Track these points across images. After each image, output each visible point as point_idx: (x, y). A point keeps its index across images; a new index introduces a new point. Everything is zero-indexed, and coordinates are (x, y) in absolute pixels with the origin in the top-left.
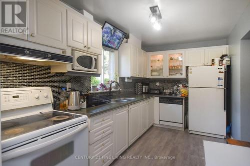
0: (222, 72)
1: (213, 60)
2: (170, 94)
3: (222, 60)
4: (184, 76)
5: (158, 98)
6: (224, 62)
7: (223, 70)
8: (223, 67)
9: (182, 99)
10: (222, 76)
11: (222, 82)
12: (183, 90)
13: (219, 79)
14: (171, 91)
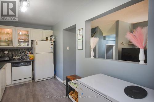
0: (52, 45)
1: (47, 38)
2: (19, 59)
3: (52, 38)
4: (30, 46)
5: (11, 64)
6: (53, 39)
7: (53, 43)
8: (53, 42)
9: (30, 62)
10: (53, 46)
11: (53, 50)
12: (31, 56)
13: (51, 48)
14: (20, 57)
